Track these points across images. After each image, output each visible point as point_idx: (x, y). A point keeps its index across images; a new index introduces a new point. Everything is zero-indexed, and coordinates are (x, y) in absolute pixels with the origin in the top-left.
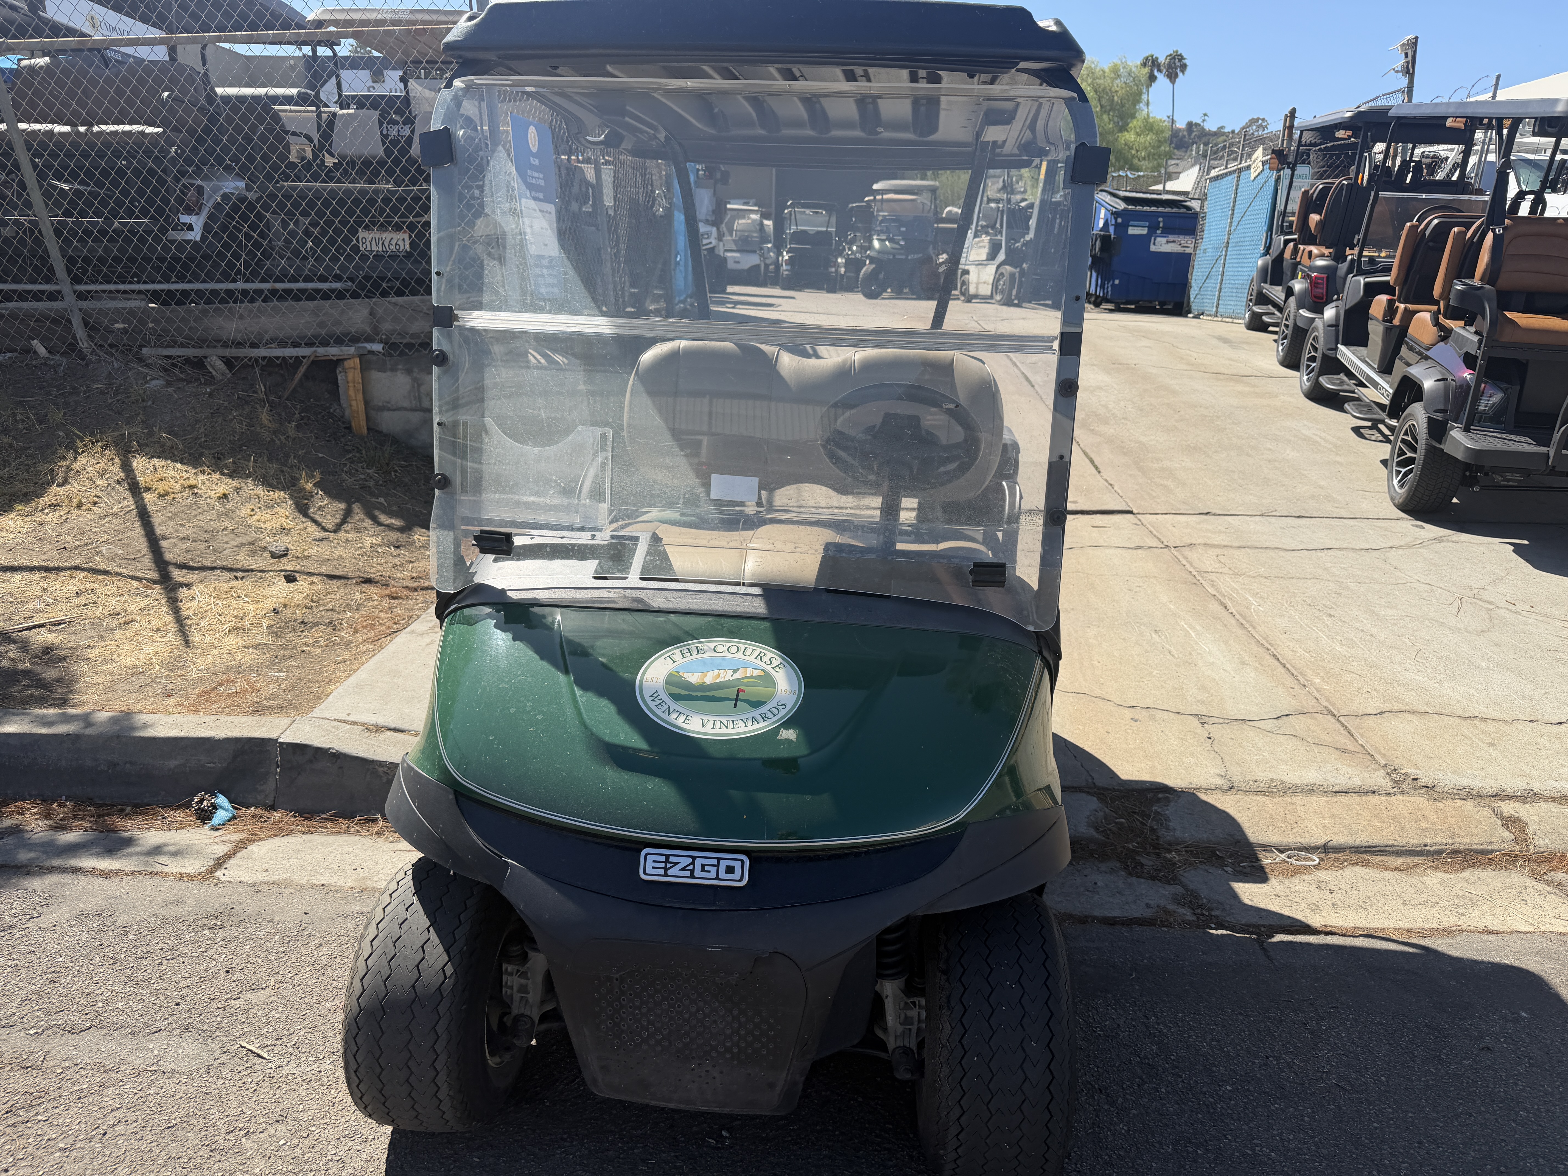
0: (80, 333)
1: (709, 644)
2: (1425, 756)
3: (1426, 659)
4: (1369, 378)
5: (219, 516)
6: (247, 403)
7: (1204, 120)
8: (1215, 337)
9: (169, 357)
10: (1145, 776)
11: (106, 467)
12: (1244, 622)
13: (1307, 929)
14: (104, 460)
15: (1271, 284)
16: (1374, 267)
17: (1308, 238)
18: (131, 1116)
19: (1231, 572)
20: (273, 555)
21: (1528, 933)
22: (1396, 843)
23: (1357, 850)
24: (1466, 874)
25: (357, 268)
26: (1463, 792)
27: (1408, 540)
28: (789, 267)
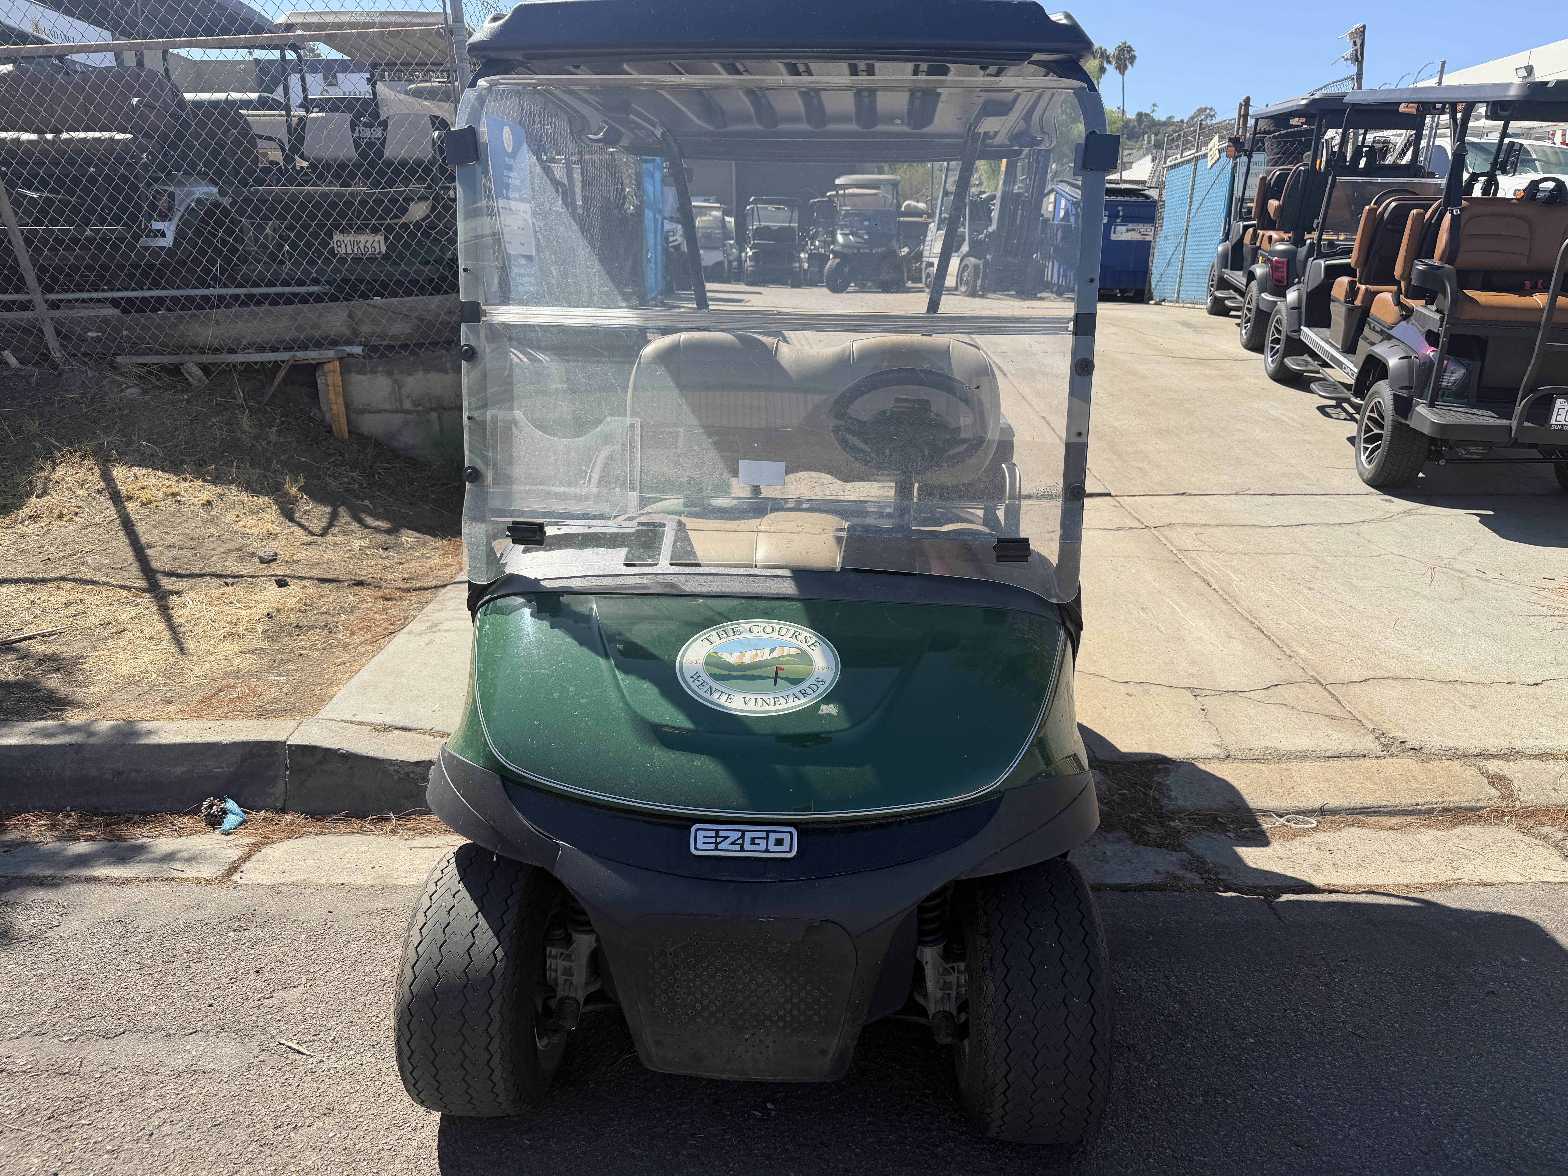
0: (53, 343)
1: (744, 625)
2: (1410, 720)
3: (1405, 627)
4: (1333, 358)
5: (204, 522)
6: (226, 409)
7: (1153, 111)
8: (1179, 322)
9: (145, 365)
10: (1144, 749)
11: (86, 477)
12: (1227, 598)
13: (1311, 889)
14: (83, 470)
15: (1232, 269)
16: (1333, 251)
17: (1267, 223)
18: (175, 1117)
19: (1211, 550)
20: (262, 561)
21: (1520, 883)
22: (1389, 804)
23: (1353, 811)
24: (1458, 830)
25: (336, 270)
26: (1450, 753)
27: (1379, 513)
28: (753, 263)
